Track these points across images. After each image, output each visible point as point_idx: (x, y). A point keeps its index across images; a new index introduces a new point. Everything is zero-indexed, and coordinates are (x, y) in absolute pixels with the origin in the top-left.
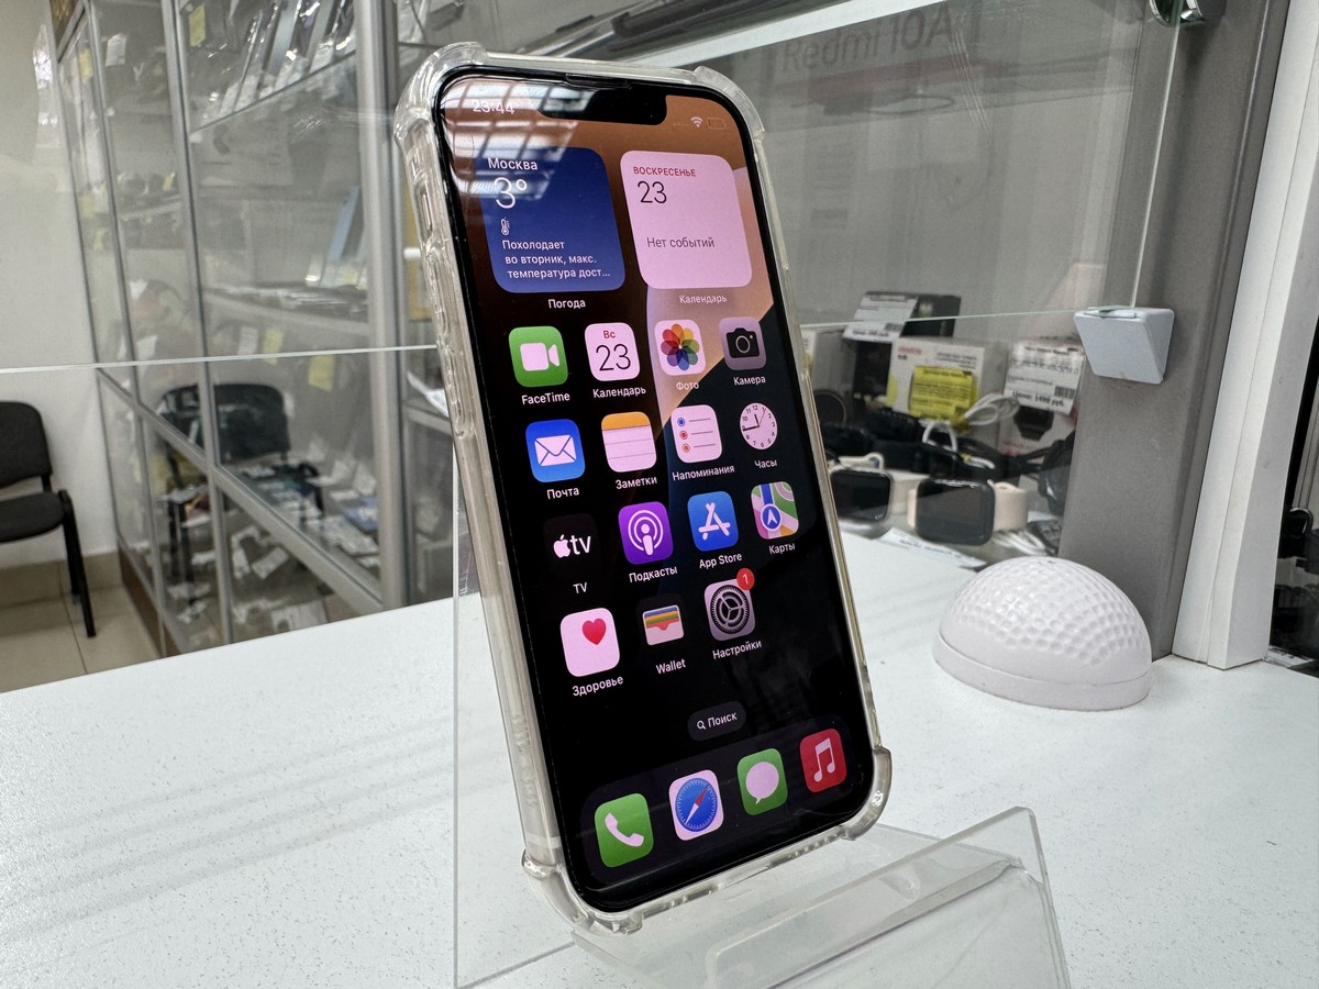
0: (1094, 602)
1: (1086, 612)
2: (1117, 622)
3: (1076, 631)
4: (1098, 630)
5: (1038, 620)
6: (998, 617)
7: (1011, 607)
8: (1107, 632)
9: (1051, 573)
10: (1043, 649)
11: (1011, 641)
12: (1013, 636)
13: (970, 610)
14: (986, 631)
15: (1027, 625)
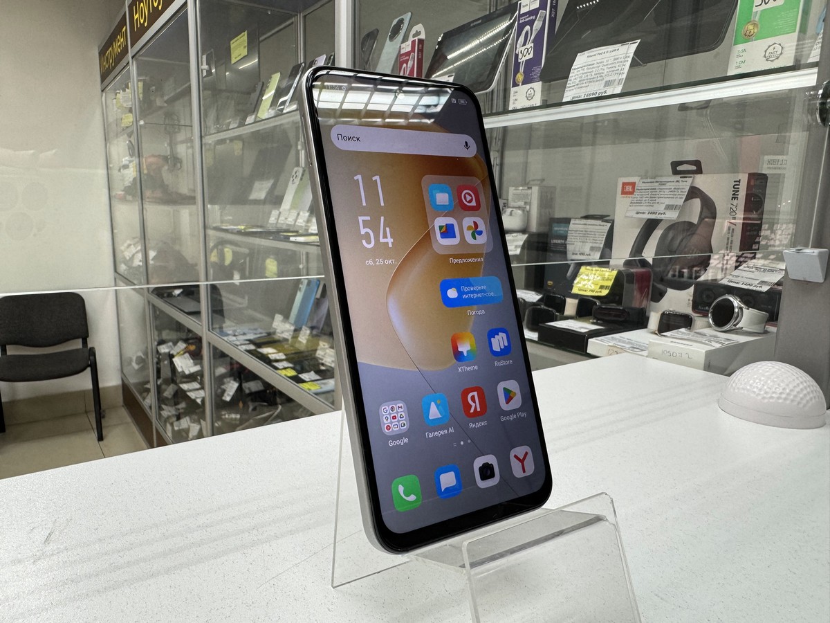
2: (812, 388)
4: (805, 392)
5: (777, 388)
6: (757, 387)
11: (764, 398)
12: (765, 395)
14: (752, 395)
15: (772, 390)
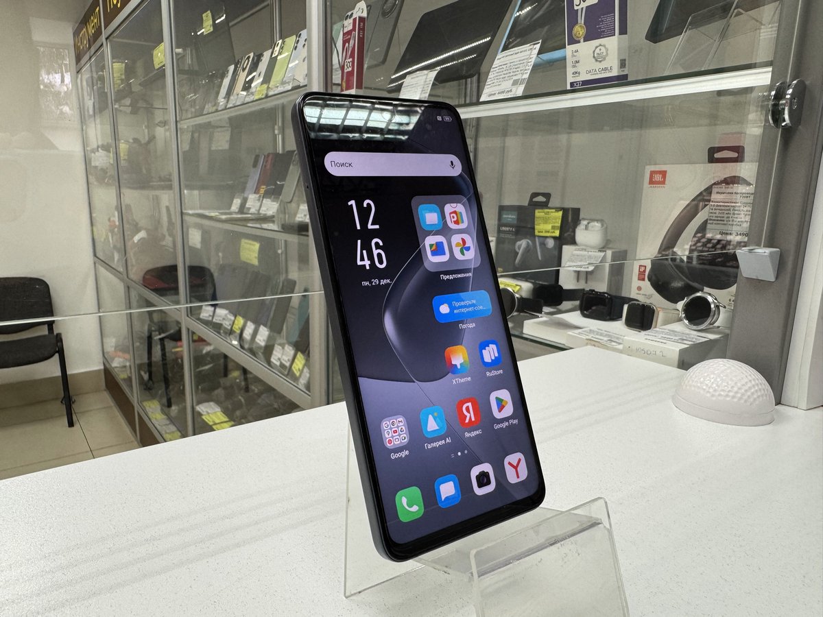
0: (750, 378)
1: (746, 383)
2: (760, 387)
3: (743, 391)
4: (752, 390)
5: (726, 386)
6: (707, 385)
7: (712, 380)
8: (756, 391)
9: (727, 365)
10: (728, 399)
11: (713, 396)
12: (714, 393)
13: (693, 381)
14: (702, 392)
15: (720, 388)
